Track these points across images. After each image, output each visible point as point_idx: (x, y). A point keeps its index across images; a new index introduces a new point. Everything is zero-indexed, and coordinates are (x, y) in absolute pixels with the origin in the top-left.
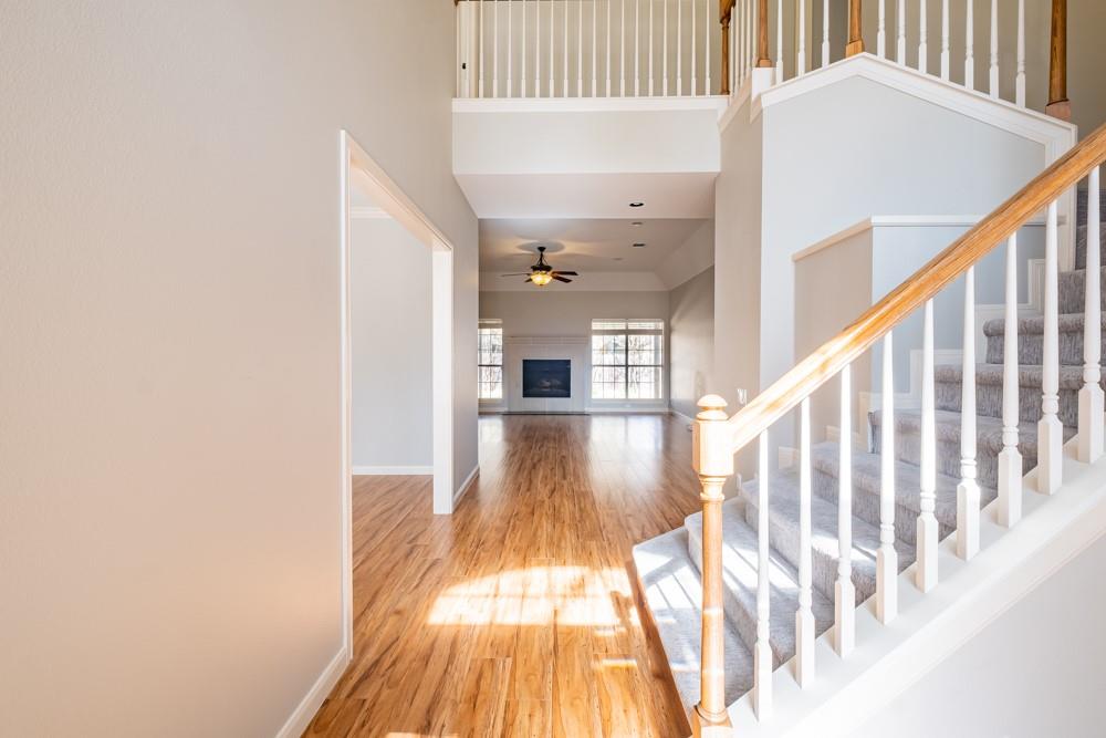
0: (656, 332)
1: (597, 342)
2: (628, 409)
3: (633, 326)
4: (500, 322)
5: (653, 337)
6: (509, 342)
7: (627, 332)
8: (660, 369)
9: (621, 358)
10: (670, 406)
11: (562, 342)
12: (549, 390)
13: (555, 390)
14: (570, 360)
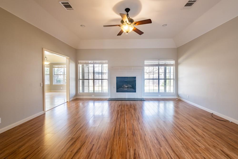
3: (161, 63)
6: (111, 70)
7: (159, 65)
9: (156, 76)
11: (132, 69)
12: (127, 89)
13: (129, 89)
14: (136, 77)
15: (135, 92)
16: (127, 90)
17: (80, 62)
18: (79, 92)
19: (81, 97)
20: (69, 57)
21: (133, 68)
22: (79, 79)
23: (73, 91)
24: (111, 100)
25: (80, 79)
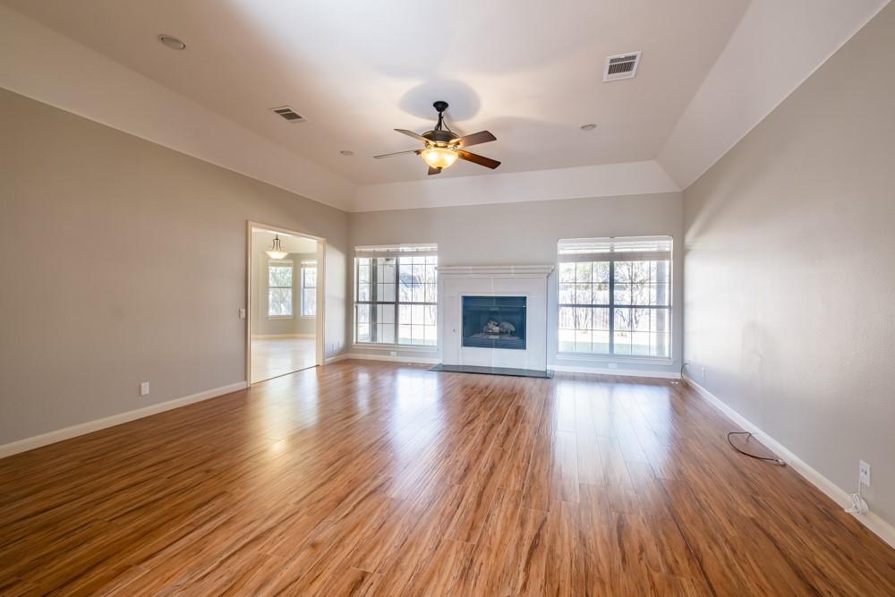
0: (660, 256)
1: (566, 271)
2: (613, 370)
3: (621, 247)
4: (435, 247)
5: (654, 263)
6: (447, 272)
7: (612, 258)
8: (667, 310)
9: (603, 296)
10: (683, 369)
11: (512, 271)
12: (497, 337)
13: (507, 338)
14: (525, 298)
15: (523, 347)
16: (496, 340)
17: (361, 252)
18: (354, 341)
19: (360, 356)
20: (323, 239)
21: (512, 267)
22: (355, 300)
23: (335, 338)
24: (444, 370)
25: (358, 302)
